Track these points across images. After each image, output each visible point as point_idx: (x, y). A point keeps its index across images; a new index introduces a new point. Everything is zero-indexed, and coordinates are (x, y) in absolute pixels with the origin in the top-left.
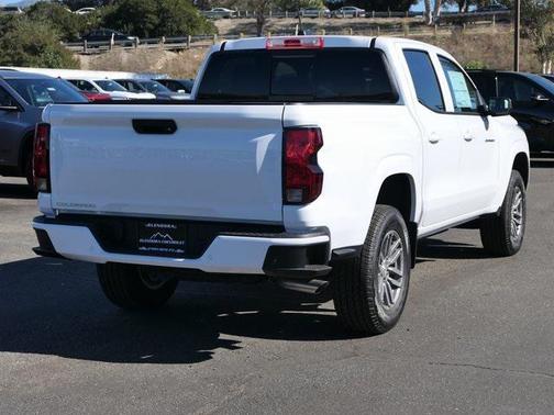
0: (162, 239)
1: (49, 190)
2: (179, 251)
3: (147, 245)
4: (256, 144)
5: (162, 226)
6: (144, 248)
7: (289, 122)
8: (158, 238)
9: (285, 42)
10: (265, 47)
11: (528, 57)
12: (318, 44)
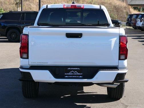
0: (74, 73)
1: (28, 58)
2: (80, 77)
3: (68, 75)
4: (111, 41)
5: (74, 69)
6: (67, 77)
7: (121, 34)
8: (72, 73)
9: (71, 6)
10: (63, 7)
11: (12, 5)
12: (82, 7)
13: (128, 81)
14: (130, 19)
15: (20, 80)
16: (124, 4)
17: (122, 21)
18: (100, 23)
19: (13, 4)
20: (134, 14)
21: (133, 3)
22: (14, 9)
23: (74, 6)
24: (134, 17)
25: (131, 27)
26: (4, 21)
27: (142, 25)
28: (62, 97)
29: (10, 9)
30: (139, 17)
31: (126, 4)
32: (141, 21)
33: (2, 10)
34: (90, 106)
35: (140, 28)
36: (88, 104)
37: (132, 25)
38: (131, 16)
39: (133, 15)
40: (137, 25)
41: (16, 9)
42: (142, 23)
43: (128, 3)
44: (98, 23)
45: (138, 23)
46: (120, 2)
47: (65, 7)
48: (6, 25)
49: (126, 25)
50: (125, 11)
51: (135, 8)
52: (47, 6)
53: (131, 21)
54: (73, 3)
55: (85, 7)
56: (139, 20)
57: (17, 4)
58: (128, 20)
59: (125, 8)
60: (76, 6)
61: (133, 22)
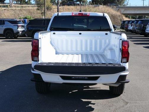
2: (86, 78)
9: (79, 14)
10: (72, 15)
11: (39, 15)
12: (88, 15)
13: (129, 82)
14: (123, 24)
15: (32, 80)
16: (118, 13)
17: (117, 25)
18: (102, 28)
19: (40, 13)
20: (127, 21)
21: (125, 12)
22: (40, 17)
23: (81, 14)
24: (126, 23)
25: (124, 30)
26: (30, 26)
27: (132, 28)
28: (70, 93)
29: (37, 17)
30: (130, 23)
31: (120, 14)
32: (131, 26)
33: (32, 18)
34: (94, 103)
35: (130, 31)
36: (92, 100)
37: (125, 28)
38: (124, 22)
39: (125, 21)
40: (128, 29)
41: (41, 17)
42: (132, 27)
43: (122, 13)
44: (101, 28)
45: (129, 27)
46: (116, 12)
47: (74, 14)
48: (31, 29)
49: (121, 29)
50: (119, 18)
51: (126, 17)
52: (58, 14)
53: (124, 26)
54: (80, 11)
55: (90, 15)
56: (130, 25)
57: (42, 13)
58: (122, 25)
59: (119, 16)
60: (83, 13)
61: (126, 26)
